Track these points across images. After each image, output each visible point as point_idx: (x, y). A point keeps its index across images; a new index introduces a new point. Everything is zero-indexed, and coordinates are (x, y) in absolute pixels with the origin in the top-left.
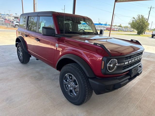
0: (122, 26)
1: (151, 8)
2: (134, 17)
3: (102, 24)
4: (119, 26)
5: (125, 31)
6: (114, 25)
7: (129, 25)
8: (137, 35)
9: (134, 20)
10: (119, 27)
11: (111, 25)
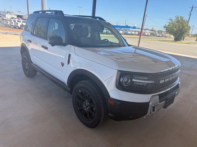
0: (154, 30)
1: (193, 7)
2: (172, 19)
3: (129, 27)
4: (151, 30)
5: (158, 36)
6: (145, 29)
7: (165, 28)
8: (174, 41)
9: (171, 22)
10: (151, 32)
11: (141, 28)
